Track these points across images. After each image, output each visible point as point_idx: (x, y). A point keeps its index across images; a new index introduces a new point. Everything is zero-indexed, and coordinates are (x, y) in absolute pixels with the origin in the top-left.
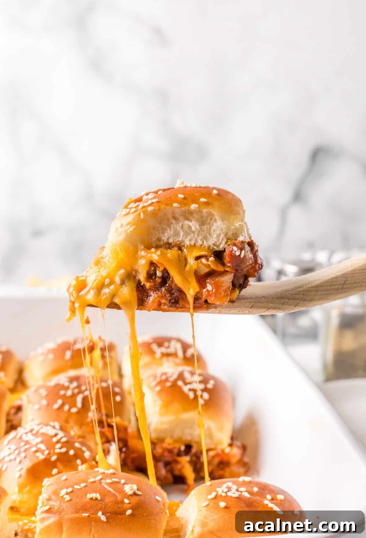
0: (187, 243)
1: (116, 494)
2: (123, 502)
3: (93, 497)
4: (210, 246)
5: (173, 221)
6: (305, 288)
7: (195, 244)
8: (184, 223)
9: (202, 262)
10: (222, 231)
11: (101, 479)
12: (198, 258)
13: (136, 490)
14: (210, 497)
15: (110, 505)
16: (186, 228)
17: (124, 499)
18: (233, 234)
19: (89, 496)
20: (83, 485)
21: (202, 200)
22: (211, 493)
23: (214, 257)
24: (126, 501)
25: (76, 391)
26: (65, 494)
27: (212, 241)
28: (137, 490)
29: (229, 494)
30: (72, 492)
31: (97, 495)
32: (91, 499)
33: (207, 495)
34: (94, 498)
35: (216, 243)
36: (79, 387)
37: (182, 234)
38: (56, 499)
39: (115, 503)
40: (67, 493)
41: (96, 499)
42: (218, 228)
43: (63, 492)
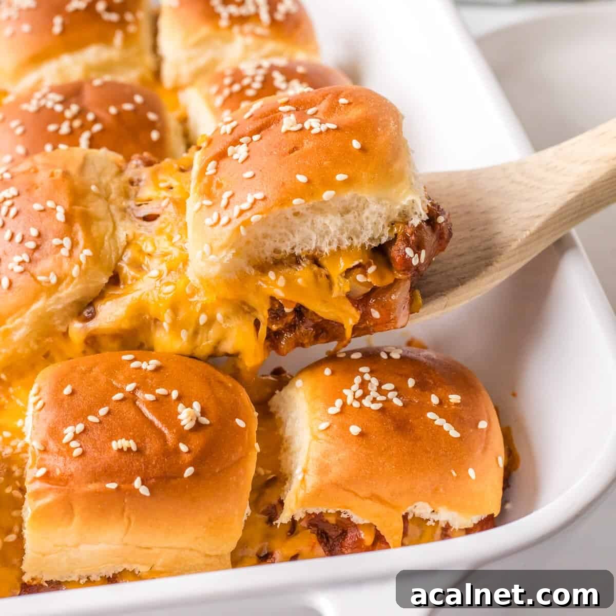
0: (326, 250)
1: (163, 429)
2: (177, 451)
3: (122, 448)
4: (365, 244)
5: (297, 221)
6: (521, 240)
7: (338, 248)
8: (315, 219)
9: (356, 280)
10: (381, 217)
11: (135, 389)
12: (348, 272)
13: (200, 415)
14: (333, 410)
15: (154, 463)
16: (319, 226)
17: (178, 444)
18: (400, 215)
19: (115, 445)
20: (103, 411)
21: (340, 177)
22: (334, 402)
23: (375, 264)
24: (183, 448)
25: (77, 123)
26: (71, 439)
27: (367, 236)
28: (202, 416)
29: (366, 402)
30: (85, 431)
31: (130, 444)
32: (120, 450)
33: (326, 409)
34: (125, 449)
35: (373, 235)
36: (81, 114)
37: (314, 237)
38: (56, 450)
39: (163, 455)
40: (76, 437)
41: (129, 449)
42: (373, 213)
43: (69, 432)
